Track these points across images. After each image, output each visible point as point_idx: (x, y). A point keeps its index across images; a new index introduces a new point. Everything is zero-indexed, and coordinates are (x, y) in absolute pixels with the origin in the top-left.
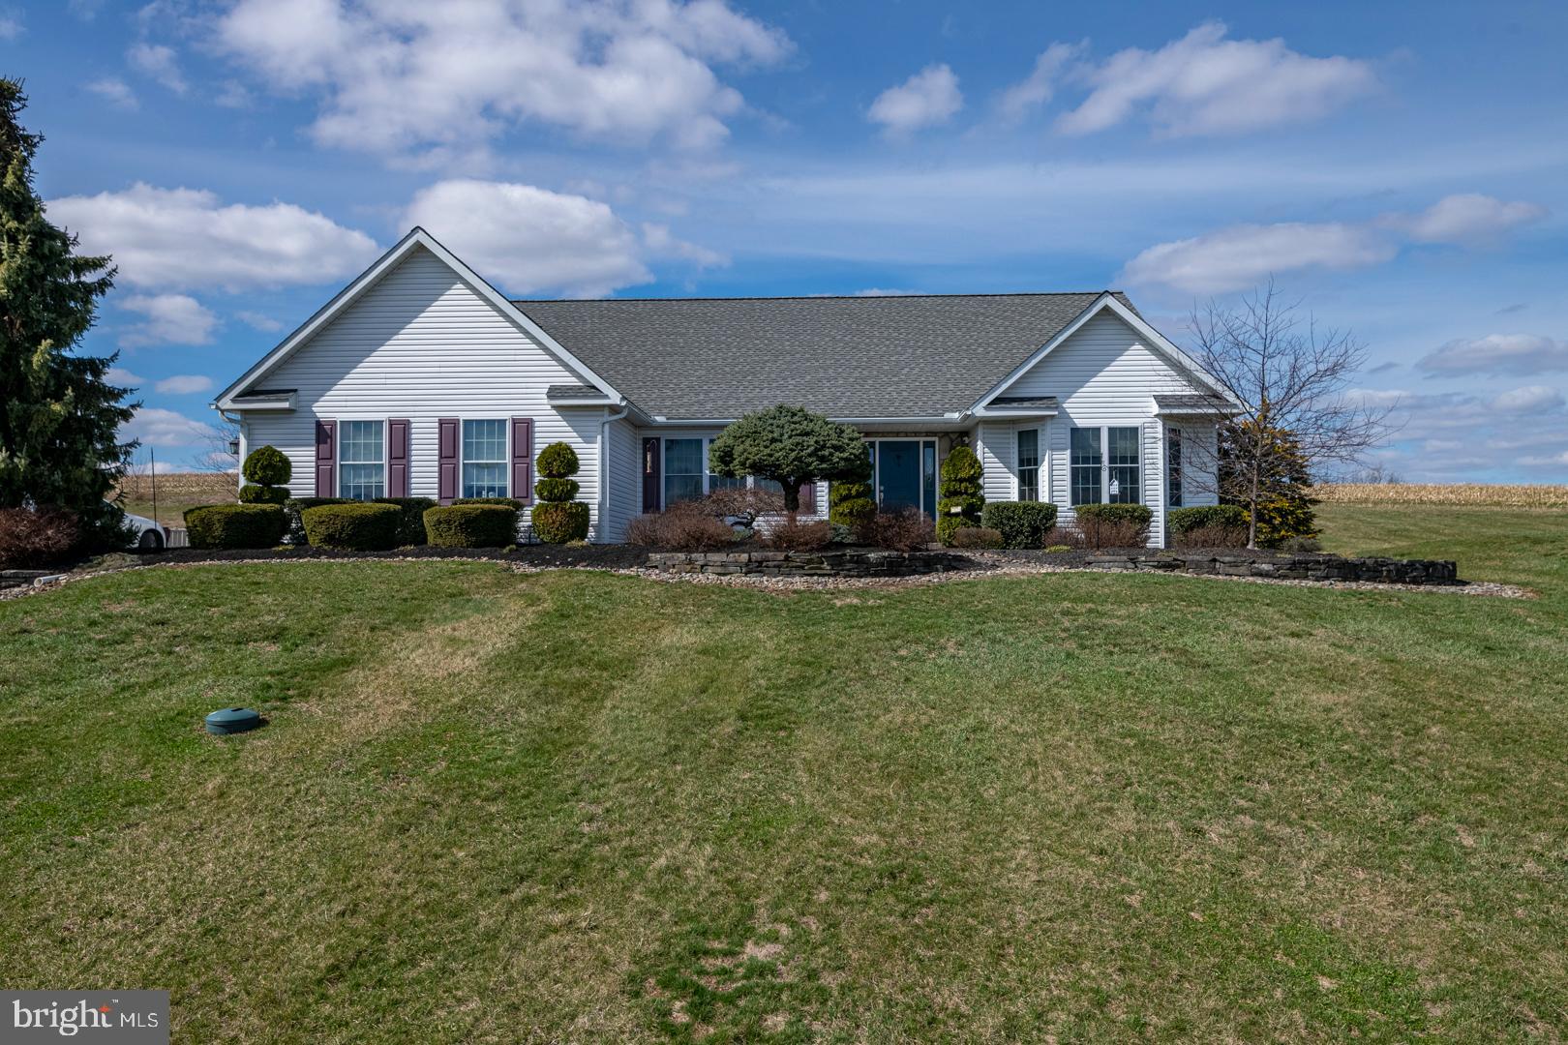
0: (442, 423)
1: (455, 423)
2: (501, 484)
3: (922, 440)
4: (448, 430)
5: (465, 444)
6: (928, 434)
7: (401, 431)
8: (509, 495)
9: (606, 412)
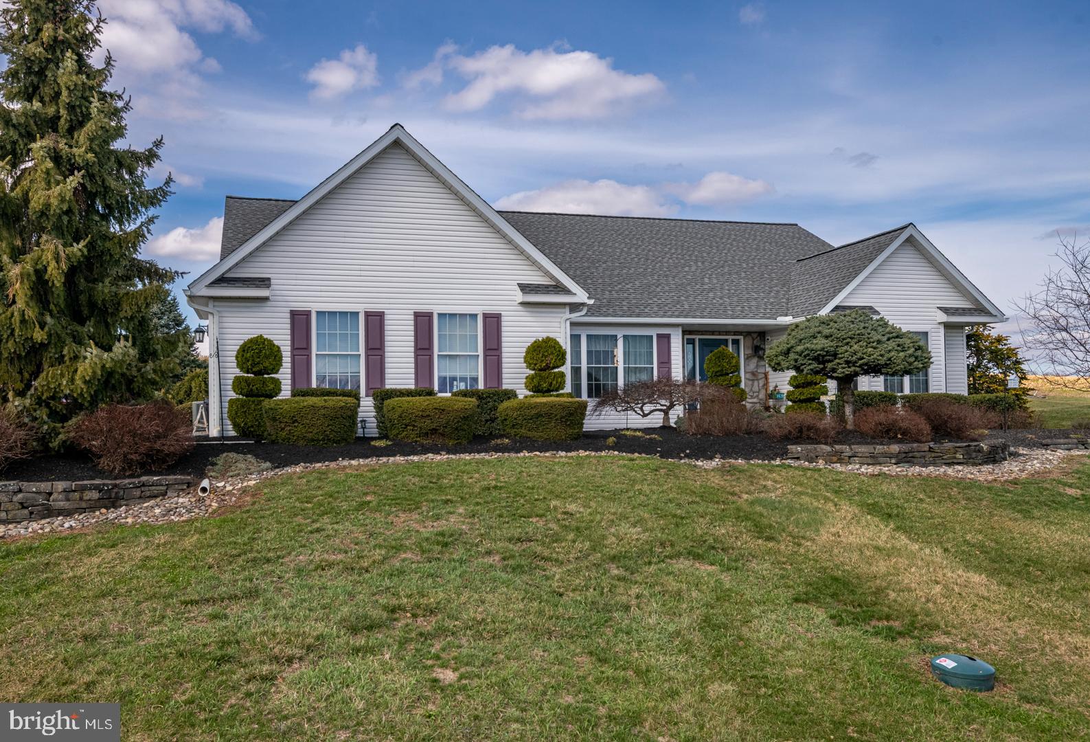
0: (417, 315)
1: (429, 316)
2: (474, 374)
3: (730, 338)
4: (423, 322)
5: (439, 335)
6: (735, 333)
7: (376, 321)
8: (481, 386)
9: (567, 309)
